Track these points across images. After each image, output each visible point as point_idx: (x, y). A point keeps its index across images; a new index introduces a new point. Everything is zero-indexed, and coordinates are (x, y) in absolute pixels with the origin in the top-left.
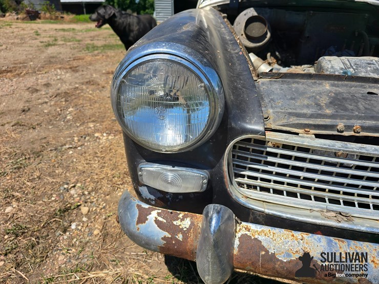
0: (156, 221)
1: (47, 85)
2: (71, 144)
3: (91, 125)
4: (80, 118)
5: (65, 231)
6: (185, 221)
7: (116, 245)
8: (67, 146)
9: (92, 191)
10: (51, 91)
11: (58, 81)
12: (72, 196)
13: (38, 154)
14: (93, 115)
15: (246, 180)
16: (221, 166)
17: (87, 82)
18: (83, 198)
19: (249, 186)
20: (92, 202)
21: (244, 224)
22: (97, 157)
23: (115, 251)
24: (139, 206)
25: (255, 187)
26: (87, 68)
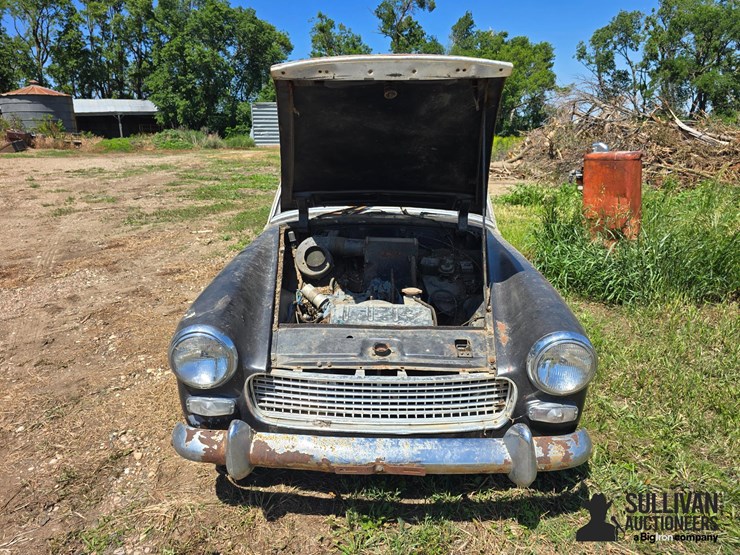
0: (200, 438)
1: (73, 299)
2: (117, 384)
3: (142, 358)
4: (127, 350)
5: (118, 477)
6: (219, 436)
7: (170, 483)
8: (113, 388)
9: (145, 436)
10: (81, 308)
11: (89, 291)
12: (122, 443)
13: (77, 400)
14: (144, 344)
15: (266, 404)
16: (243, 394)
17: (133, 292)
18: (135, 444)
19: (269, 409)
20: (145, 448)
21: (258, 433)
22: (150, 398)
23: (170, 488)
24: (188, 430)
25: (272, 409)
26: (132, 265)
